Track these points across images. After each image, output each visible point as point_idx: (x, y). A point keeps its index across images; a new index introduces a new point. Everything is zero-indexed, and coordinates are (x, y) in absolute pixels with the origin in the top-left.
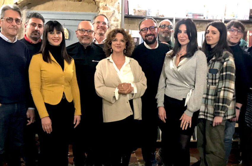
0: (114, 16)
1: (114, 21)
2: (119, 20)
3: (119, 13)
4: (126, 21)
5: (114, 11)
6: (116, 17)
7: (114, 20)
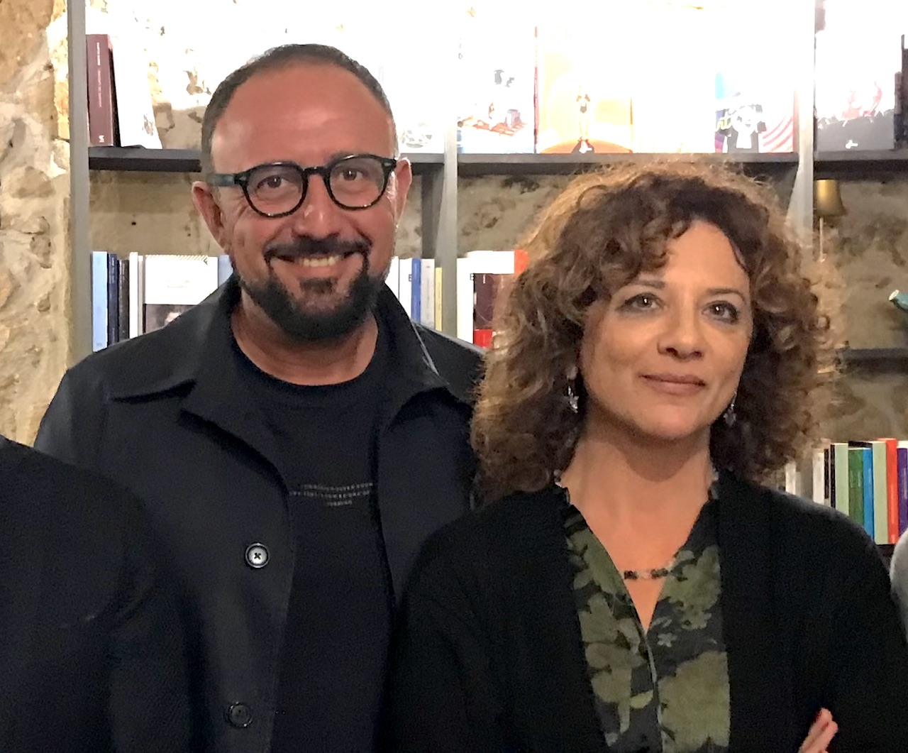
0: (18, 159)
1: (22, 193)
2: (55, 186)
3: (54, 137)
4: (105, 190)
5: (19, 124)
6: (30, 169)
7: (17, 186)
